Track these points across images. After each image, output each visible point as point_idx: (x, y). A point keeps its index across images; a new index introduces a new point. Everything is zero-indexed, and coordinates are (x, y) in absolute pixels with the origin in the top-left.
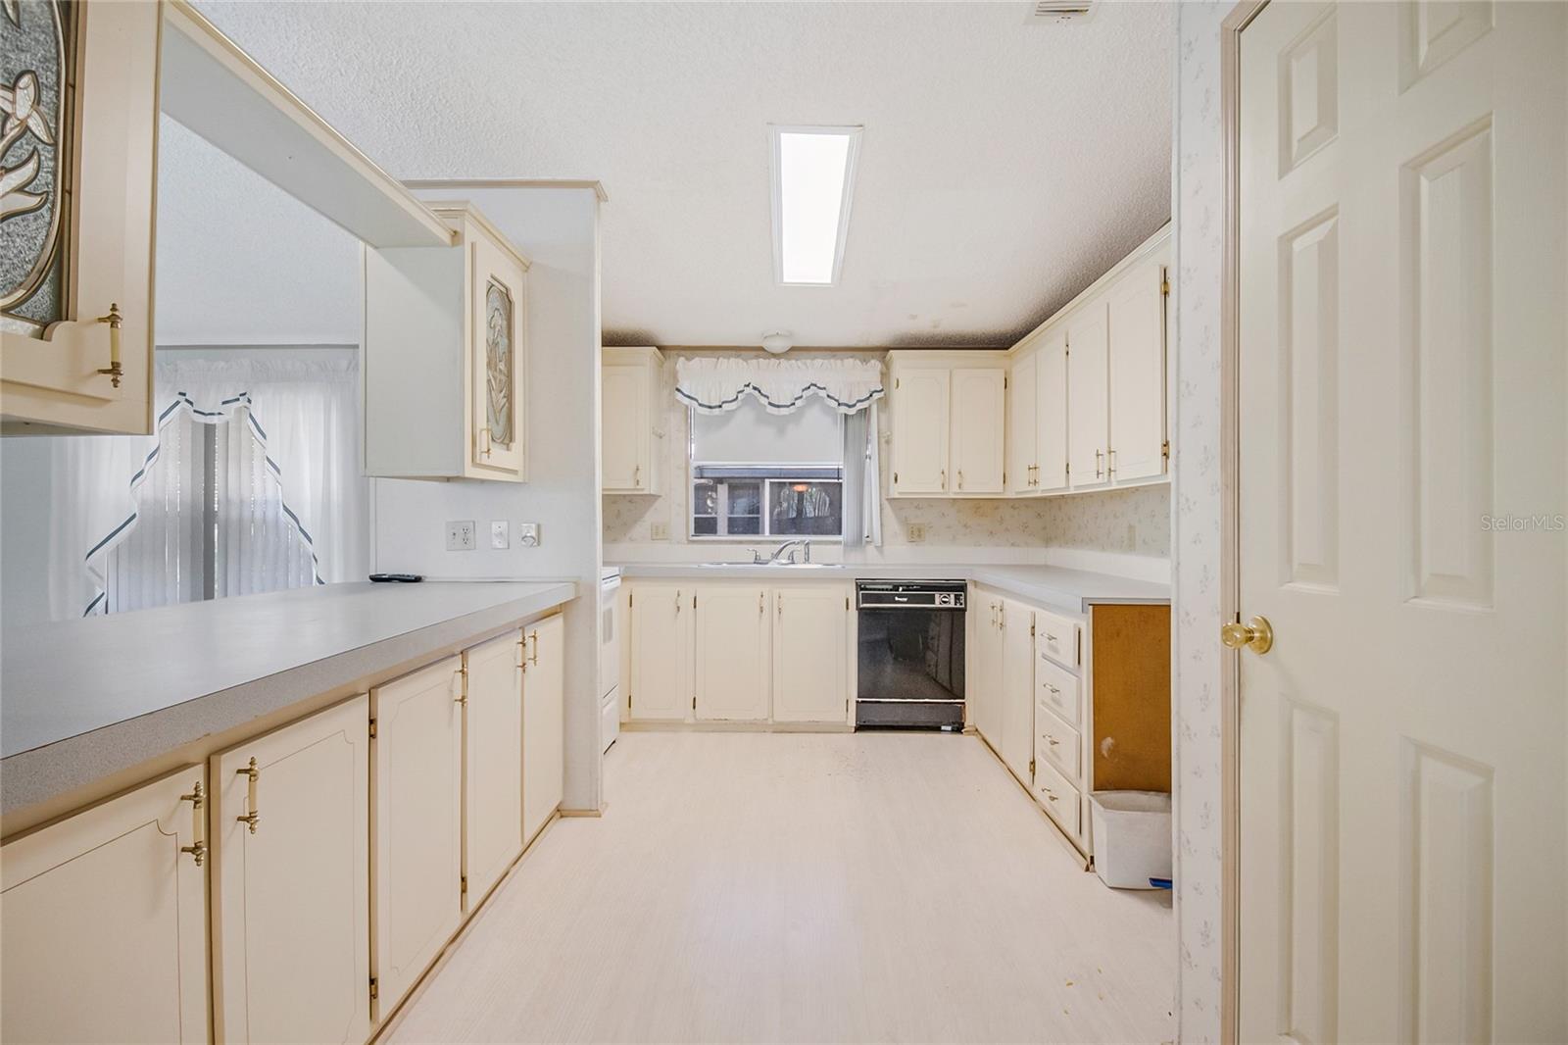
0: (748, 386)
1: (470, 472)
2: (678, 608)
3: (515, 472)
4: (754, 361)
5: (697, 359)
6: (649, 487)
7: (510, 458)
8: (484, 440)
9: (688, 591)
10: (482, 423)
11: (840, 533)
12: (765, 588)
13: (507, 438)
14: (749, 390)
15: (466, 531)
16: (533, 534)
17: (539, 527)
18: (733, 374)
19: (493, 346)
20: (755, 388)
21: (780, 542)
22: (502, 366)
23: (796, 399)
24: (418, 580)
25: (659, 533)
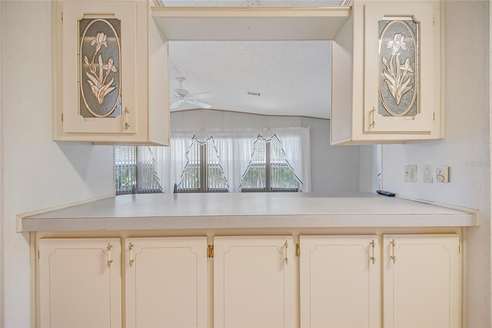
3: (427, 133)
16: (443, 173)
17: (449, 169)
24: (393, 195)
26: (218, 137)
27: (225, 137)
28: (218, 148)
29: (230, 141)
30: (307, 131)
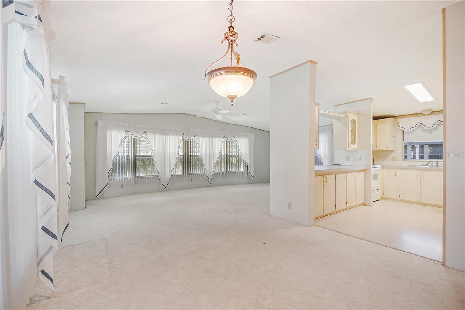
0: (419, 123)
1: (348, 149)
2: (396, 175)
3: (356, 148)
4: (421, 117)
5: (404, 118)
6: (391, 148)
7: (355, 146)
8: (350, 144)
9: (398, 171)
10: (350, 142)
11: (442, 159)
12: (419, 172)
13: (355, 143)
14: (419, 124)
15: (348, 158)
16: (359, 158)
17: (360, 157)
18: (415, 121)
19: (352, 129)
20: (421, 123)
21: (428, 161)
22: (354, 132)
23: (434, 125)
24: (341, 165)
25: (395, 159)
26: (200, 136)
27: (204, 136)
28: (200, 143)
29: (207, 139)
30: (252, 136)
